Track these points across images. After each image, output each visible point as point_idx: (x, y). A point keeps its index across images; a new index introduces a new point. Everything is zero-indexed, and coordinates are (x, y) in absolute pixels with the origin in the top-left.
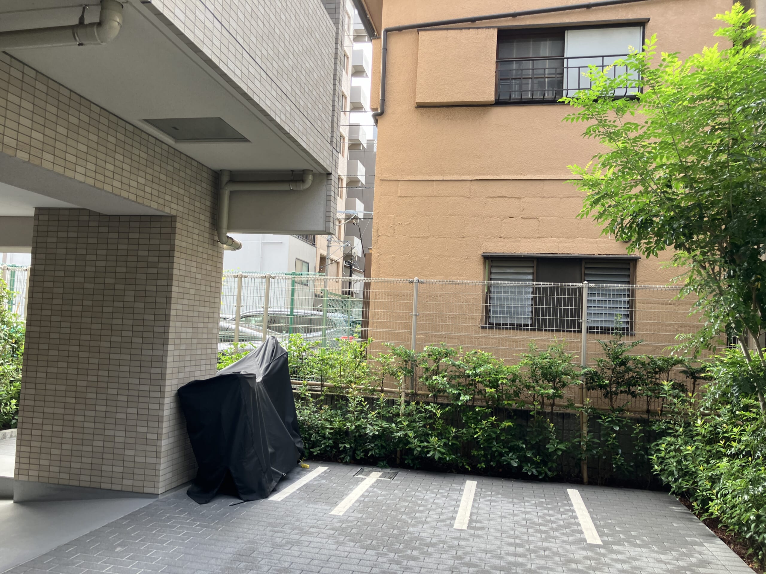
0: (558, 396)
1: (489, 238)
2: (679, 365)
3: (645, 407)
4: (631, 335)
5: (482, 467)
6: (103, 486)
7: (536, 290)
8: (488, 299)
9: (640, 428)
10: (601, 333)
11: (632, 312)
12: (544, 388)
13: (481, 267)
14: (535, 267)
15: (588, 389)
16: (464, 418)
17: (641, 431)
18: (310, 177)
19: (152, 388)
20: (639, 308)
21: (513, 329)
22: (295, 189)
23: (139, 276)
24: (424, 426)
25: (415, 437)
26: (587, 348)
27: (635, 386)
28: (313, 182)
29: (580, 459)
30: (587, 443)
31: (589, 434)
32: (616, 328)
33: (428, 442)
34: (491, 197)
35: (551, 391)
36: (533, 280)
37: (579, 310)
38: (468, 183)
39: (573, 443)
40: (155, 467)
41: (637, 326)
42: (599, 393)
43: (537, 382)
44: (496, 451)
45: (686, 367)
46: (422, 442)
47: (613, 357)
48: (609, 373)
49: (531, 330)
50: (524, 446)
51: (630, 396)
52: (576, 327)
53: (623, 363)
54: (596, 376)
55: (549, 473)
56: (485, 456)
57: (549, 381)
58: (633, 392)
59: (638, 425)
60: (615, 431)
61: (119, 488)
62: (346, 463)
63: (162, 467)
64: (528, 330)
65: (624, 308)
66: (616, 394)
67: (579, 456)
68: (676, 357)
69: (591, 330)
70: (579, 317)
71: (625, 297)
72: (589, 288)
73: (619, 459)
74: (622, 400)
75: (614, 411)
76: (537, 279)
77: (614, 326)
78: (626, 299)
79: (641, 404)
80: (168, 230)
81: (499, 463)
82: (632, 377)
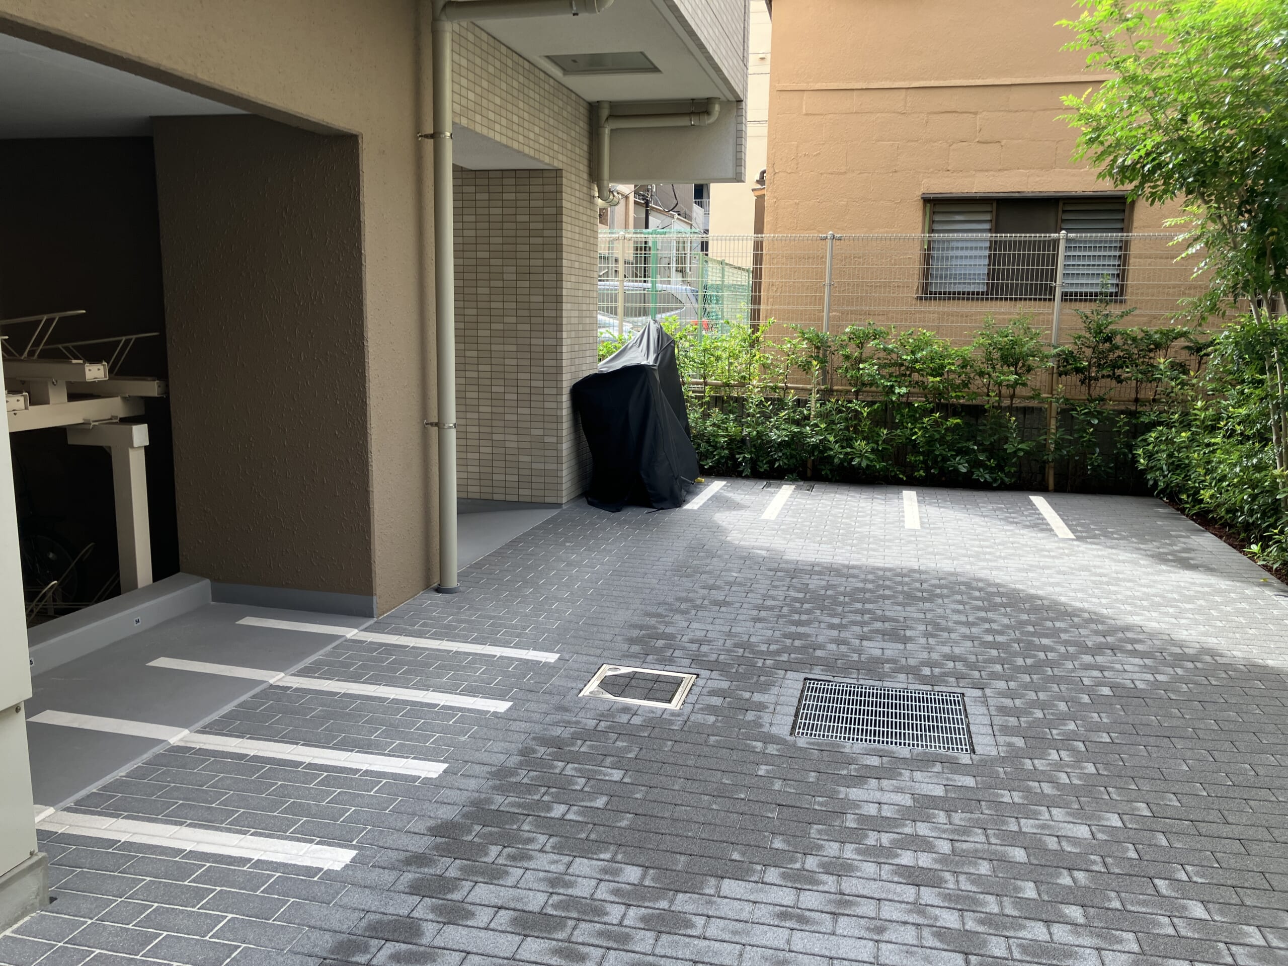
0: (1021, 384)
1: (932, 172)
2: (1183, 339)
3: (1133, 396)
4: (1121, 302)
5: (921, 475)
6: (496, 497)
7: (994, 245)
8: (927, 259)
9: (1126, 420)
10: (1081, 300)
11: (1124, 270)
12: (1004, 374)
13: (920, 213)
14: (994, 213)
15: (1060, 375)
16: (898, 417)
17: (1125, 424)
18: (717, 107)
19: (547, 384)
20: (1134, 265)
21: (963, 299)
22: (697, 123)
23: (519, 248)
24: (847, 428)
25: (836, 442)
26: (1060, 321)
27: (1122, 368)
28: (720, 112)
29: (1046, 462)
30: (1055, 441)
31: (1060, 430)
32: (1101, 293)
33: (852, 447)
34: (935, 113)
35: (1013, 377)
36: (990, 231)
37: (1052, 270)
38: (903, 92)
39: (1038, 442)
40: (557, 474)
41: (1129, 290)
42: (1074, 379)
43: (994, 368)
44: (940, 455)
45: (1191, 341)
46: (843, 447)
47: (1096, 332)
48: (1088, 352)
49: (987, 299)
50: (976, 448)
51: (1114, 382)
52: (1045, 293)
53: (1108, 339)
54: (1072, 356)
55: (1006, 480)
56: (924, 462)
57: (1009, 366)
58: (1119, 376)
59: (1122, 416)
60: (1092, 425)
61: (515, 498)
62: (747, 477)
63: (565, 473)
64: (982, 299)
65: (1114, 265)
66: (1096, 379)
67: (1045, 457)
68: (1179, 328)
69: (1067, 297)
70: (1051, 280)
71: (1115, 250)
72: (1068, 240)
73: (1096, 459)
74: (1103, 387)
75: (1091, 400)
76: (996, 229)
77: (1098, 290)
78: (1117, 253)
79: (1127, 392)
80: (553, 188)
81: (942, 471)
82: (1119, 357)
